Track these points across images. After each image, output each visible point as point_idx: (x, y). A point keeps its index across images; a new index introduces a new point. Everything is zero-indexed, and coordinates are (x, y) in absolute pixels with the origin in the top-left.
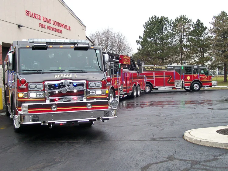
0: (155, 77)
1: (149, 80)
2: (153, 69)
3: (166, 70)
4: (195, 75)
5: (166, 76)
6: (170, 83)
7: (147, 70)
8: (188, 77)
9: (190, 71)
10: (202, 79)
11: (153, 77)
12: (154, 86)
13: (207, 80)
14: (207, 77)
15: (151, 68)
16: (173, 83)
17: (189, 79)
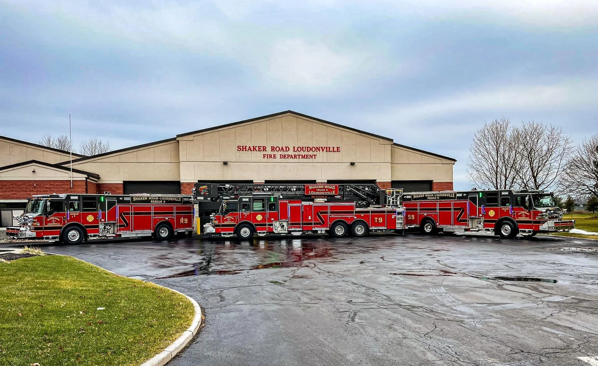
0: (440, 209)
1: (431, 215)
2: (437, 197)
3: (454, 198)
4: (504, 209)
5: (455, 209)
6: (461, 221)
7: (429, 200)
8: (492, 211)
9: (496, 200)
10: (518, 216)
11: (436, 209)
12: (437, 224)
13: (527, 219)
14: (529, 212)
15: (434, 196)
16: (466, 221)
17: (492, 216)
